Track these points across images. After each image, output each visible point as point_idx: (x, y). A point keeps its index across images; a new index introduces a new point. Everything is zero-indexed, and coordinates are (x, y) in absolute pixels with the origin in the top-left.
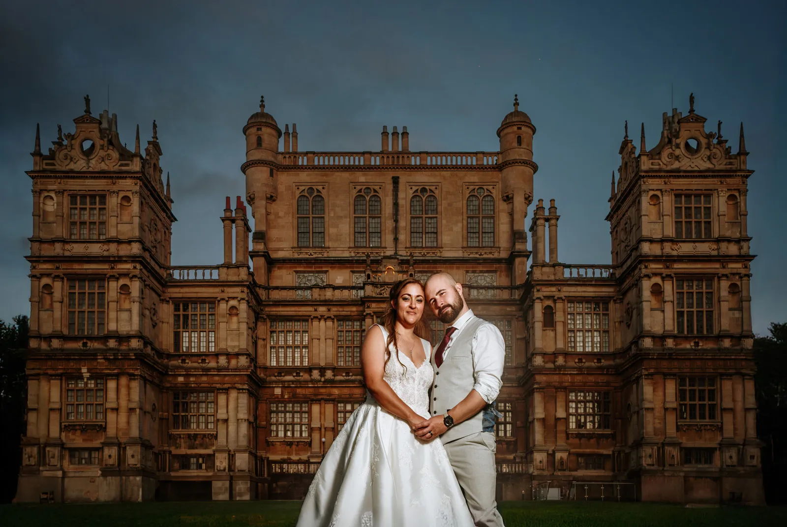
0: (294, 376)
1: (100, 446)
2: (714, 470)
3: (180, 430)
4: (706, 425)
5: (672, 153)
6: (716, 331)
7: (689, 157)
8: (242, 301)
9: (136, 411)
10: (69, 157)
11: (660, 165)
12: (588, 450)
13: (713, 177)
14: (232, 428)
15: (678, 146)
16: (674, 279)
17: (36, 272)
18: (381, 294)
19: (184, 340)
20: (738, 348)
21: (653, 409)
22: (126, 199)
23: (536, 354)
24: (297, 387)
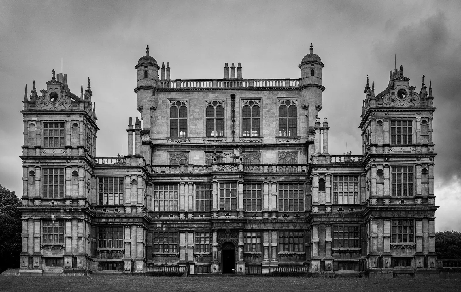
0: (169, 217)
1: (62, 257)
2: (411, 269)
3: (103, 248)
4: (408, 246)
5: (390, 98)
6: (414, 195)
7: (400, 100)
8: (139, 177)
9: (82, 239)
10: (43, 103)
11: (383, 104)
12: (345, 260)
13: (413, 111)
14: (133, 247)
15: (393, 94)
16: (390, 166)
17: (26, 165)
18: (222, 170)
19: (105, 198)
20: (426, 204)
21: (377, 237)
22: (76, 125)
23: (314, 206)
24: (171, 223)
